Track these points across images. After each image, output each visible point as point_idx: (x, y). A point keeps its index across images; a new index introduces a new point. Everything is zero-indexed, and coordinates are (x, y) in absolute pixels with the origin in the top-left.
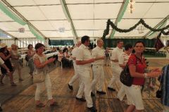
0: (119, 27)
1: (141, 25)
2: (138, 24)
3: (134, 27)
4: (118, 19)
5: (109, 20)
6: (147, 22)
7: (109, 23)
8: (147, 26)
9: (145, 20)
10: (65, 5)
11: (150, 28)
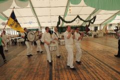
0: (65, 20)
1: (78, 18)
2: (76, 18)
3: (74, 20)
4: (65, 15)
5: (60, 16)
6: (81, 17)
7: (60, 17)
8: (81, 19)
9: (80, 16)
10: (33, 8)
11: (83, 20)
